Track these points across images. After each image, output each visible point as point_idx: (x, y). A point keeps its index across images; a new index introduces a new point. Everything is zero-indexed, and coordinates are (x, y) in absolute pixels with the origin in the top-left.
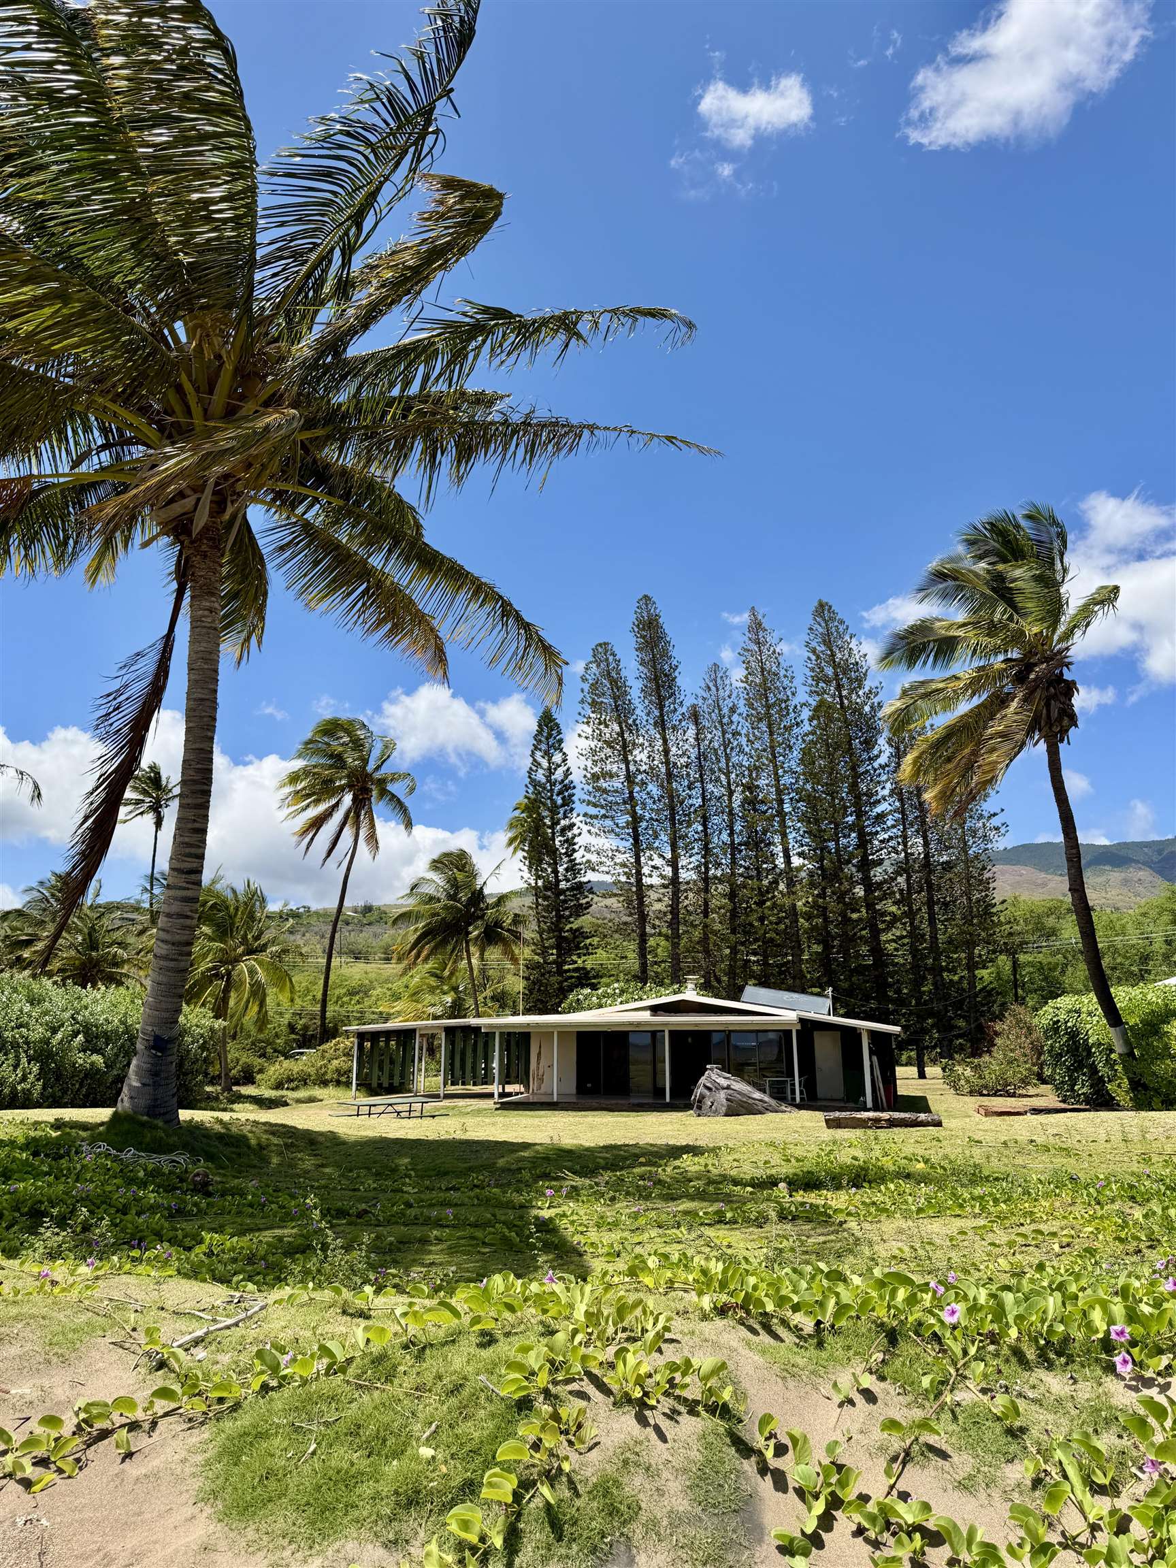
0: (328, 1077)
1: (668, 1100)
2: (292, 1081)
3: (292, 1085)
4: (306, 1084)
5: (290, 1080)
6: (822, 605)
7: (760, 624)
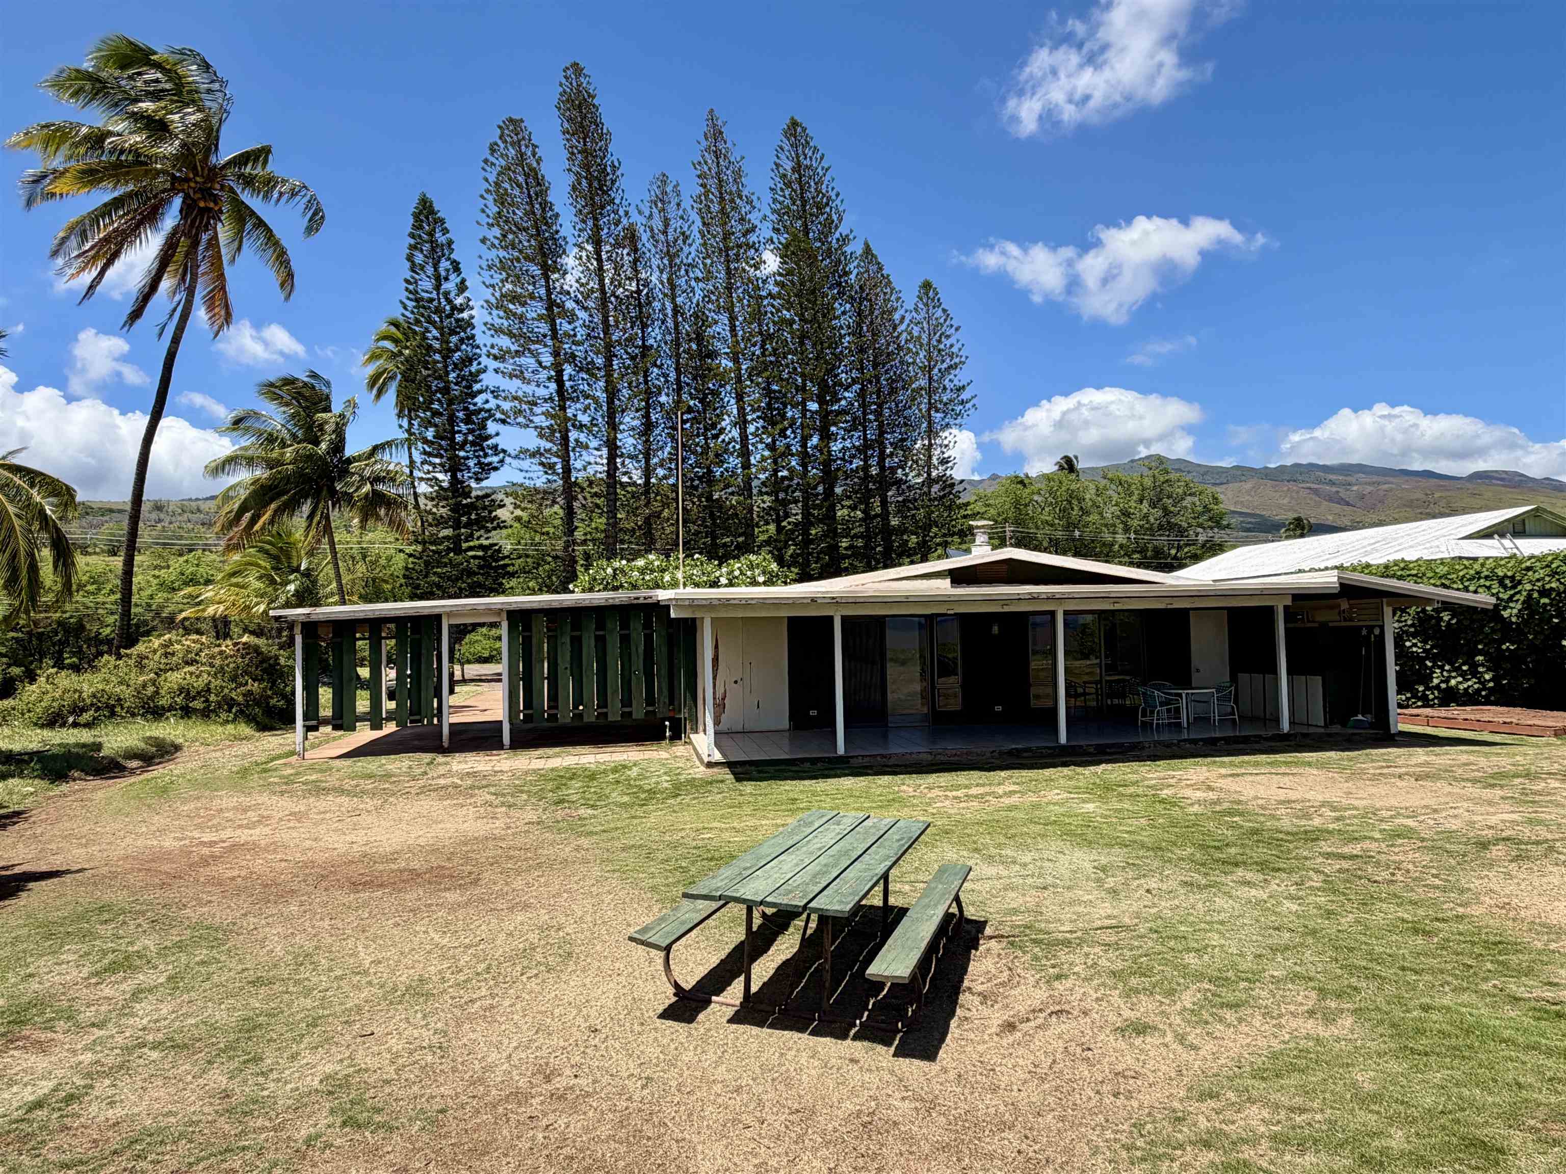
0: (163, 702)
1: (1063, 738)
2: (83, 710)
3: (86, 717)
4: (113, 714)
5: (78, 709)
6: (794, 124)
7: (721, 133)
